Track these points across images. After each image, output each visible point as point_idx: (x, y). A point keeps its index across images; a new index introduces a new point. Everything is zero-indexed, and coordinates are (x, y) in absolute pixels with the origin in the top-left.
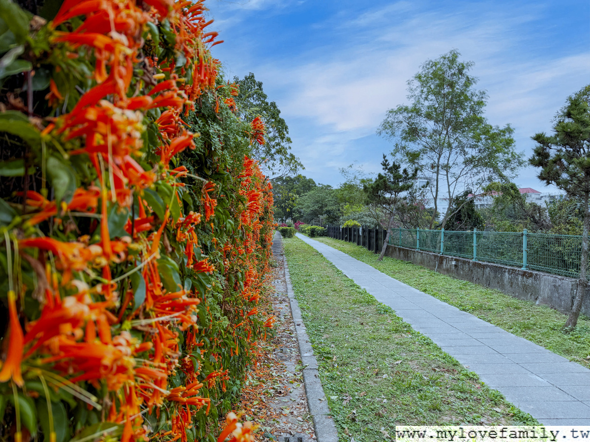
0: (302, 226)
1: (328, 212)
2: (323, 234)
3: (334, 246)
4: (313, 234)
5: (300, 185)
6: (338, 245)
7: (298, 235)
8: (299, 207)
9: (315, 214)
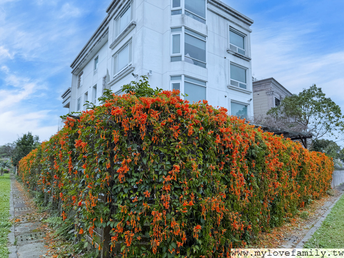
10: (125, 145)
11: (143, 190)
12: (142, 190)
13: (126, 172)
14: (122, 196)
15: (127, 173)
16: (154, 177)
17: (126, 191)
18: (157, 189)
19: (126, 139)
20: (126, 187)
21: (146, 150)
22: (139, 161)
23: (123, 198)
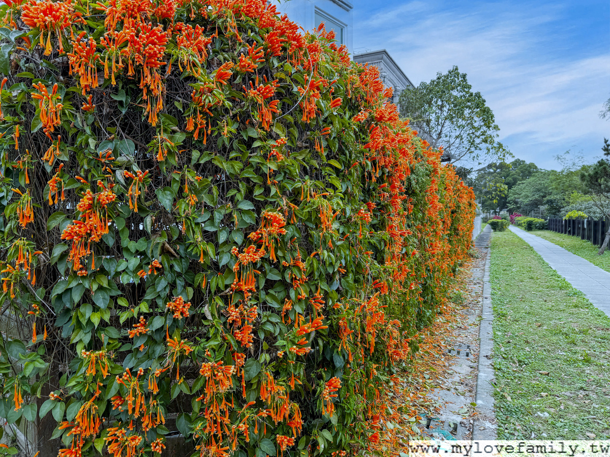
0: (519, 218)
1: (550, 202)
2: (542, 227)
3: (552, 241)
4: (530, 227)
5: (519, 171)
6: (558, 239)
7: (512, 228)
8: (515, 198)
9: (535, 204)
10: (87, 145)
11: (163, 294)
12: (162, 296)
13: (97, 240)
14: (87, 317)
15: (101, 240)
16: (204, 251)
17: (101, 301)
18: (213, 291)
19: (90, 122)
20: (101, 288)
21: (166, 160)
22: (143, 200)
23: (93, 324)
